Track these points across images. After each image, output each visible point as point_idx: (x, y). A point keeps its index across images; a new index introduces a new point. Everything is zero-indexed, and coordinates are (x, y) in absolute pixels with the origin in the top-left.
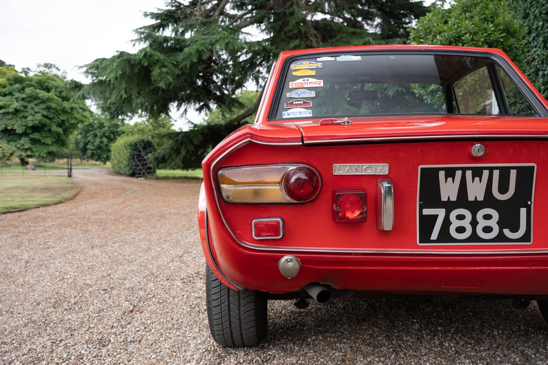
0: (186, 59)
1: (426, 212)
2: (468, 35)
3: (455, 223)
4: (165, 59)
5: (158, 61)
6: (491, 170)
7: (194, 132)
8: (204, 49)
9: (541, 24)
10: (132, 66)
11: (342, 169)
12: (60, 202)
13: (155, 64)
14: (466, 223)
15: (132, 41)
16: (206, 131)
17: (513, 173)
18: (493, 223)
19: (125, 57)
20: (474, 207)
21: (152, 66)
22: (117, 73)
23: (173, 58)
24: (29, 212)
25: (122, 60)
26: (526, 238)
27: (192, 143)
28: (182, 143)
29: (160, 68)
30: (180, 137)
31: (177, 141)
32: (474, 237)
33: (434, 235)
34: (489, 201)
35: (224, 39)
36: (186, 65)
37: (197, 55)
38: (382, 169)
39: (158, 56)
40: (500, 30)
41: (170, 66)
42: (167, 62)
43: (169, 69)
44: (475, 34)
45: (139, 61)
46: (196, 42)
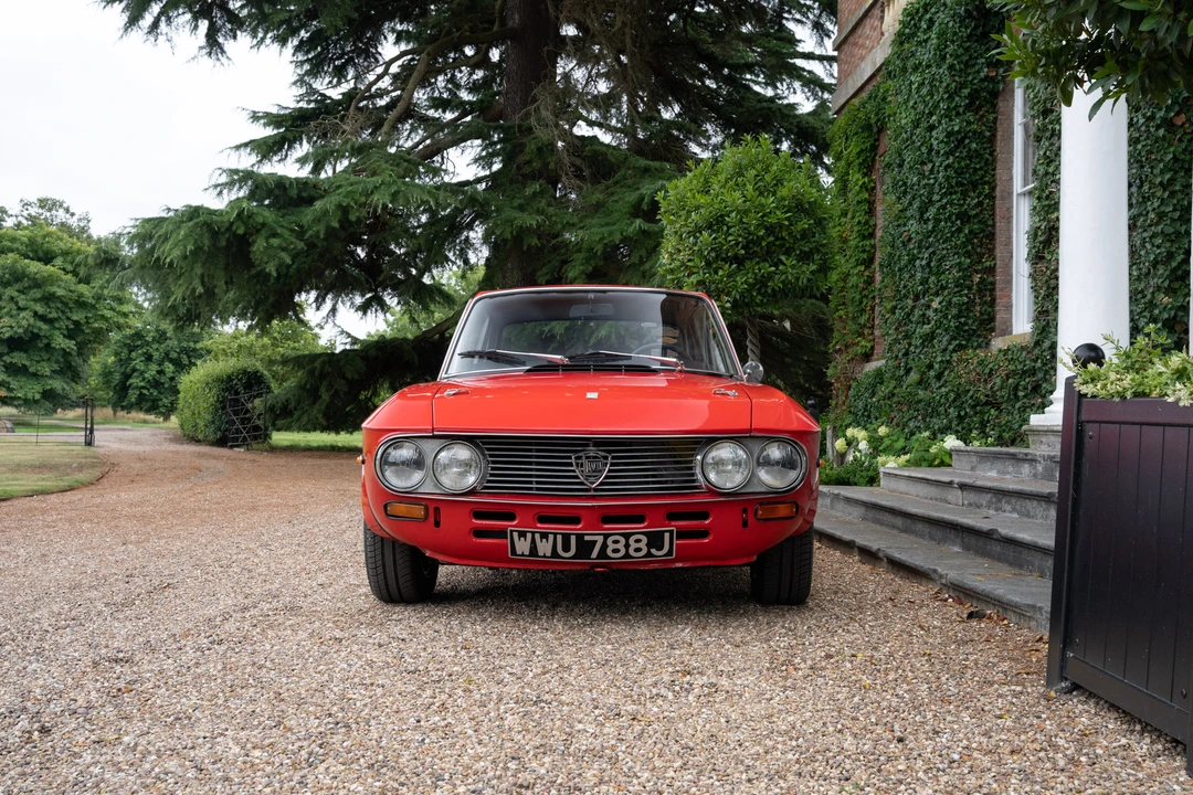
0: (319, 221)
2: (734, 214)
4: (277, 222)
5: (264, 225)
7: (347, 355)
8: (352, 204)
9: (915, 179)
10: (215, 235)
12: (71, 489)
13: (258, 231)
15: (216, 186)
16: (373, 353)
19: (201, 219)
21: (252, 235)
22: (185, 247)
23: (293, 218)
24: (15, 502)
25: (197, 223)
27: (343, 377)
28: (323, 376)
29: (267, 239)
30: (317, 364)
31: (311, 373)
35: (390, 185)
36: (318, 232)
37: (339, 213)
39: (264, 217)
40: (784, 206)
41: (287, 233)
42: (282, 226)
43: (285, 239)
44: (746, 212)
45: (227, 225)
46: (339, 187)
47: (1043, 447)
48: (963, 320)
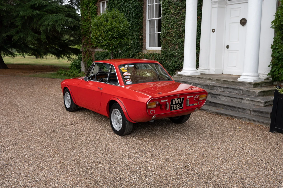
1: (171, 106)
3: (175, 107)
6: (179, 99)
11: (162, 101)
14: (176, 107)
17: (182, 99)
18: (179, 106)
20: (177, 104)
26: (182, 108)
32: (177, 109)
33: (172, 110)
34: (179, 103)
38: (167, 100)
47: (182, 78)
48: (138, 46)
